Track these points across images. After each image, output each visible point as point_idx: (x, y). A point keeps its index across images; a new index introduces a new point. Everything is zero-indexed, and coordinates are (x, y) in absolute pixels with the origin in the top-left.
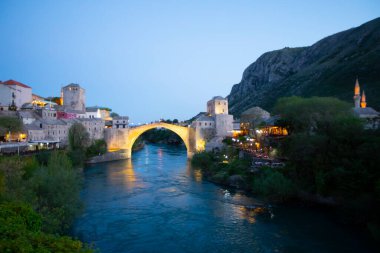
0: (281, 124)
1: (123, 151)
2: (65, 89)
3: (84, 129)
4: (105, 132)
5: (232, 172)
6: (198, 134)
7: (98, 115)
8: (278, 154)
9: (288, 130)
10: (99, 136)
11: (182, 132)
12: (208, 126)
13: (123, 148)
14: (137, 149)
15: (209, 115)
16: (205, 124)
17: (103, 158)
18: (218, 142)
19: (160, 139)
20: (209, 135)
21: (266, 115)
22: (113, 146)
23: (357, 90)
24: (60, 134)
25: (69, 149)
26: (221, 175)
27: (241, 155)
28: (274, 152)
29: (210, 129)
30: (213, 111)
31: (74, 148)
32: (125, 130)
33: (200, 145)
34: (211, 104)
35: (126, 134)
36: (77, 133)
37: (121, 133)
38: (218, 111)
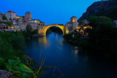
1: (43, 33)
2: (26, 13)
3: (31, 26)
4: (37, 27)
6: (67, 28)
7: (36, 22)
8: (88, 35)
9: (92, 27)
10: (36, 28)
11: (62, 28)
12: (70, 26)
13: (43, 32)
14: (48, 32)
16: (69, 25)
18: (73, 31)
19: (54, 30)
20: (70, 29)
22: (40, 32)
25: (26, 32)
27: (78, 35)
28: (87, 34)
29: (71, 27)
30: (72, 21)
31: (28, 32)
32: (44, 27)
33: (67, 32)
34: (72, 19)
35: (44, 28)
37: (42, 27)
38: (73, 21)
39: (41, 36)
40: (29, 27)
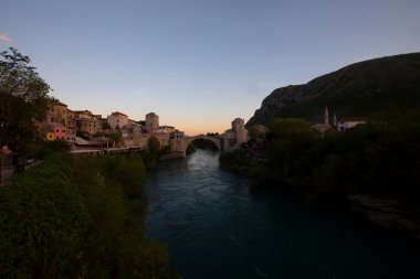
1: (180, 152)
2: (147, 116)
3: (157, 139)
4: (169, 141)
6: (225, 141)
10: (166, 144)
12: (232, 136)
15: (233, 131)
17: (168, 157)
23: (327, 113)
25: (148, 151)
30: (235, 127)
31: (151, 151)
36: (153, 142)
37: (178, 142)
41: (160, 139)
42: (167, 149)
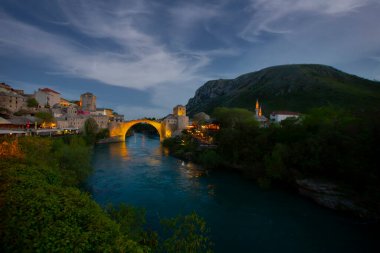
0: (216, 123)
1: (120, 136)
2: (83, 96)
3: (94, 121)
4: (109, 124)
5: (187, 151)
6: (167, 127)
7: (105, 113)
8: (213, 140)
9: (220, 127)
10: (104, 127)
11: (157, 126)
12: (173, 123)
13: (120, 134)
14: (129, 135)
15: (174, 116)
16: (172, 121)
17: (107, 140)
18: (179, 133)
19: (143, 129)
20: (174, 128)
21: (207, 117)
22: (113, 133)
23: (257, 105)
24: (79, 125)
25: (85, 134)
26: (180, 152)
27: (192, 140)
28: (211, 139)
29: (174, 125)
30: (176, 113)
31: (88, 133)
32: (122, 124)
33: (168, 134)
34: (176, 109)
35: (122, 126)
37: (119, 125)
38: (179, 114)
39: (117, 142)
40: (90, 125)
41: (98, 121)
42: (105, 133)
